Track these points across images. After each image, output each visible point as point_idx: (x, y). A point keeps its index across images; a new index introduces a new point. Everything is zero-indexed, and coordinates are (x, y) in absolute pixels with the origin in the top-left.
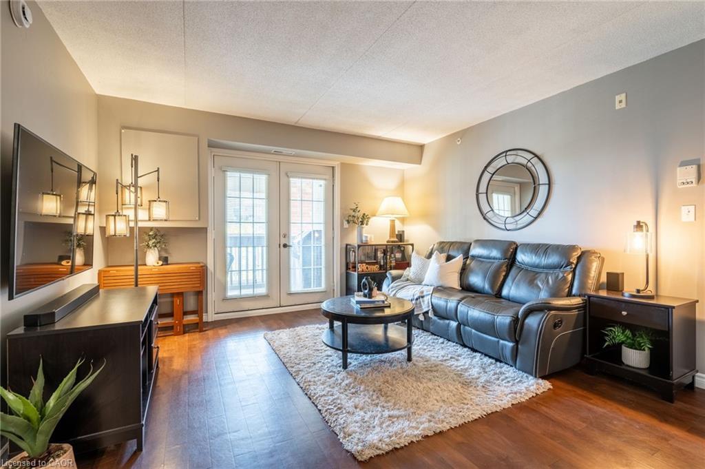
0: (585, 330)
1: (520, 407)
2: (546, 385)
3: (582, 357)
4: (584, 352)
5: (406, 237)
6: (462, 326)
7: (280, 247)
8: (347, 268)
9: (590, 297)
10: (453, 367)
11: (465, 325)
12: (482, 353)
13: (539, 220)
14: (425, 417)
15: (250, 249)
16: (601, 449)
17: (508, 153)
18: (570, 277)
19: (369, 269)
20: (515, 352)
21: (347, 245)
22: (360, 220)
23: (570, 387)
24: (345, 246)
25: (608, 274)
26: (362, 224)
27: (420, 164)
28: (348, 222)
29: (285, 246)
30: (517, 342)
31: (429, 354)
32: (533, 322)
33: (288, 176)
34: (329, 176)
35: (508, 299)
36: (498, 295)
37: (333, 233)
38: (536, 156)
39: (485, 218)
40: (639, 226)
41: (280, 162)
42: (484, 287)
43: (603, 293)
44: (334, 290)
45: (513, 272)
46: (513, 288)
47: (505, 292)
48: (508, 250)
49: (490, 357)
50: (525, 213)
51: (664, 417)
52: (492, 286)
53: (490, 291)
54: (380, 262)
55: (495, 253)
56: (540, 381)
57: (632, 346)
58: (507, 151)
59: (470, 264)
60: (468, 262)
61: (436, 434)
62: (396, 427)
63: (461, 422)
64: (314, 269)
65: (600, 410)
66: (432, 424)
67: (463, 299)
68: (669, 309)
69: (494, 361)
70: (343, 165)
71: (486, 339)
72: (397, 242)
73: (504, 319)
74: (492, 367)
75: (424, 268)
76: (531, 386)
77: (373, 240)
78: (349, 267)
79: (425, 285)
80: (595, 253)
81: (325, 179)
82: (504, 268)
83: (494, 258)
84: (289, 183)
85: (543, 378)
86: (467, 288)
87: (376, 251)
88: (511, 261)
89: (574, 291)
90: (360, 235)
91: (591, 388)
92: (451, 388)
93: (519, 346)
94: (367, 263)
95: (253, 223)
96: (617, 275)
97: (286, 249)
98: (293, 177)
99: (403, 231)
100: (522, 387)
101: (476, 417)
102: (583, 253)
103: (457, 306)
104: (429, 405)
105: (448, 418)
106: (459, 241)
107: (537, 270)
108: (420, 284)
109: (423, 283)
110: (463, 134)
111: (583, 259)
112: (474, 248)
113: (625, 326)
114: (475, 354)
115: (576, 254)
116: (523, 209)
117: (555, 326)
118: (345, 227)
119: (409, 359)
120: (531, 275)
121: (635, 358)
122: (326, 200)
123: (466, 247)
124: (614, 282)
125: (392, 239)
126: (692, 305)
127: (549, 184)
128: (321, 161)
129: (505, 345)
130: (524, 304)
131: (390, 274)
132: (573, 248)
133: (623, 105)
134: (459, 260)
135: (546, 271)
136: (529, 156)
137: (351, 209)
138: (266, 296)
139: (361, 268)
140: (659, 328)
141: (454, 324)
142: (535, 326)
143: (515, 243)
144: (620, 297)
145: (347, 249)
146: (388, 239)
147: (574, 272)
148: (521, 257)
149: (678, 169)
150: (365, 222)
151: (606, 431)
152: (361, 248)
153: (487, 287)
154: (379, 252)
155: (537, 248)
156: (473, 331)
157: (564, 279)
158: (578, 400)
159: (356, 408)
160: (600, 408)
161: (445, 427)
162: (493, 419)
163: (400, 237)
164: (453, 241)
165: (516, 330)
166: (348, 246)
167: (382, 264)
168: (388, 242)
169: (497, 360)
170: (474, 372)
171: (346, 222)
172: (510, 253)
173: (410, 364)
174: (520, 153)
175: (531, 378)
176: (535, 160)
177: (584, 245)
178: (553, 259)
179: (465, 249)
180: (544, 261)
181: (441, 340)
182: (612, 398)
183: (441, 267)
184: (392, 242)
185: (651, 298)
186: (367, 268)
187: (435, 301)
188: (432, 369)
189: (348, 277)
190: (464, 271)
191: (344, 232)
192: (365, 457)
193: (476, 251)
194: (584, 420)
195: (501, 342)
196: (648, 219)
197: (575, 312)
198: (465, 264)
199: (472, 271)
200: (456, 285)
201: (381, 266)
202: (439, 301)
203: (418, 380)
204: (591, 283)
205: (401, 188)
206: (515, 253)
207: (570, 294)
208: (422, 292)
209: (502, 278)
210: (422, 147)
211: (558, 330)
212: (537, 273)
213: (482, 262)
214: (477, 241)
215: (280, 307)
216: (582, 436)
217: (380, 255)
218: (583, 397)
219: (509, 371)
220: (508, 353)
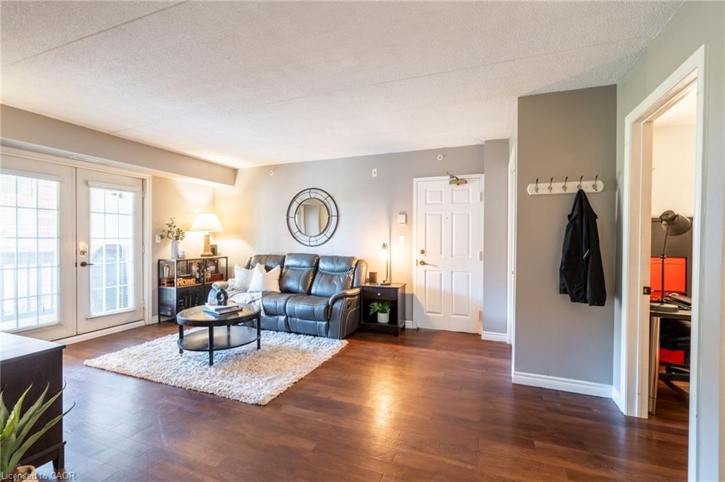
0: (360, 308)
1: (337, 356)
2: (345, 342)
3: (360, 324)
4: (360, 321)
5: (219, 251)
6: (289, 318)
7: (76, 266)
8: (160, 282)
9: (363, 287)
10: (290, 346)
11: (291, 317)
12: (304, 334)
13: (331, 240)
14: (290, 374)
15: (33, 272)
16: (376, 362)
17: (312, 190)
18: (352, 277)
19: (186, 283)
20: (328, 327)
21: (159, 260)
22: (175, 235)
23: (356, 341)
24: (157, 261)
25: (370, 273)
26: (177, 238)
27: (234, 184)
28: (162, 237)
29: (83, 264)
30: (328, 321)
31: (269, 342)
32: (338, 305)
33: (87, 185)
34: (139, 189)
35: (316, 295)
36: (309, 293)
37: (144, 249)
38: (330, 196)
39: (294, 237)
40: (384, 246)
41: (76, 168)
42: (298, 289)
43: (368, 285)
44: (144, 308)
45: (318, 276)
46: (319, 287)
47: (313, 291)
48: (313, 261)
49: (310, 335)
50: (323, 235)
51: (396, 343)
52: (304, 287)
53: (303, 291)
54: (195, 275)
55: (305, 263)
56: (342, 341)
57: (382, 312)
58: (311, 189)
59: (285, 272)
60: (284, 271)
61: (299, 380)
62: (276, 383)
63: (310, 371)
64: (120, 288)
65: (372, 347)
66: (296, 375)
67: (289, 298)
68: (396, 289)
69: (313, 337)
70: (155, 178)
71: (308, 323)
72: (210, 256)
73: (320, 307)
74: (313, 341)
75: (248, 279)
76: (339, 345)
77: (189, 254)
78: (162, 283)
79: (250, 292)
80: (364, 261)
81: (134, 192)
82: (312, 274)
83: (304, 267)
84: (88, 194)
85: (343, 339)
86: (285, 291)
87: (191, 264)
88: (316, 269)
89: (354, 285)
90: (175, 249)
91: (365, 339)
92: (296, 356)
93: (330, 323)
94: (184, 278)
95: (38, 238)
96: (374, 273)
97: (86, 268)
98: (95, 187)
99: (216, 246)
100: (335, 346)
101: (317, 366)
102: (358, 261)
103: (285, 304)
104: (288, 368)
105: (302, 371)
106: (273, 254)
107: (332, 273)
108: (246, 291)
109: (249, 291)
110: (275, 168)
111: (358, 265)
112: (288, 259)
113: (379, 301)
114: (300, 336)
115: (355, 262)
116: (322, 231)
117: (349, 306)
118: (157, 241)
119: (259, 348)
120: (330, 276)
121: (383, 318)
122: (135, 214)
123: (281, 259)
124: (373, 277)
125: (207, 253)
126: (404, 287)
127: (338, 216)
128: (127, 172)
129: (321, 324)
130: (330, 297)
131: (216, 286)
132: (353, 258)
133: (376, 175)
134: (276, 270)
135: (338, 274)
136: (326, 196)
137: (167, 224)
138: (58, 325)
139: (180, 282)
140: (392, 299)
141: (282, 318)
142: (339, 308)
143: (317, 256)
144: (377, 286)
145: (160, 265)
146: (202, 253)
147: (354, 273)
148: (321, 265)
149: (399, 216)
150: (180, 237)
151: (376, 355)
152: (180, 262)
153: (301, 288)
154: (193, 266)
155: (332, 259)
156: (298, 320)
157: (349, 278)
158: (362, 346)
159: (241, 383)
160: (372, 346)
161: (303, 375)
162: (325, 365)
163: (214, 250)
164: (268, 254)
165: (328, 313)
166: (161, 262)
167: (198, 277)
168: (202, 256)
169: (315, 336)
170: (304, 345)
171: (159, 238)
172: (315, 263)
173: (259, 350)
174: (319, 192)
175: (337, 340)
176: (329, 199)
177: (358, 257)
178: (343, 266)
179: (281, 261)
180: (338, 267)
181: (272, 332)
182: (376, 341)
183: (264, 276)
184: (207, 256)
185: (389, 284)
186: (184, 282)
187: (266, 303)
188: (277, 350)
189: (160, 293)
190: (282, 278)
191: (156, 247)
192: (267, 402)
193: (288, 262)
194: (366, 353)
195: (318, 323)
196: (387, 242)
197: (357, 297)
198: (281, 272)
199: (288, 278)
200: (277, 289)
201: (196, 279)
202: (270, 303)
203: (272, 358)
204: (363, 279)
205: (213, 204)
206: (318, 263)
207: (352, 287)
208: (253, 298)
209: (310, 281)
210: (235, 171)
211: (350, 308)
212: (333, 275)
213: (295, 270)
214: (290, 254)
215: (77, 335)
216: (367, 360)
217: (195, 268)
218: (363, 344)
219: (325, 340)
220: (323, 329)
